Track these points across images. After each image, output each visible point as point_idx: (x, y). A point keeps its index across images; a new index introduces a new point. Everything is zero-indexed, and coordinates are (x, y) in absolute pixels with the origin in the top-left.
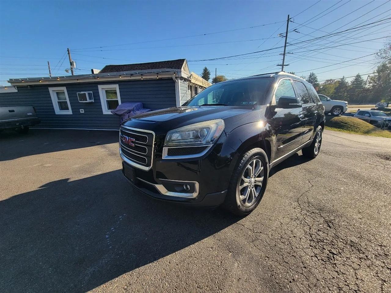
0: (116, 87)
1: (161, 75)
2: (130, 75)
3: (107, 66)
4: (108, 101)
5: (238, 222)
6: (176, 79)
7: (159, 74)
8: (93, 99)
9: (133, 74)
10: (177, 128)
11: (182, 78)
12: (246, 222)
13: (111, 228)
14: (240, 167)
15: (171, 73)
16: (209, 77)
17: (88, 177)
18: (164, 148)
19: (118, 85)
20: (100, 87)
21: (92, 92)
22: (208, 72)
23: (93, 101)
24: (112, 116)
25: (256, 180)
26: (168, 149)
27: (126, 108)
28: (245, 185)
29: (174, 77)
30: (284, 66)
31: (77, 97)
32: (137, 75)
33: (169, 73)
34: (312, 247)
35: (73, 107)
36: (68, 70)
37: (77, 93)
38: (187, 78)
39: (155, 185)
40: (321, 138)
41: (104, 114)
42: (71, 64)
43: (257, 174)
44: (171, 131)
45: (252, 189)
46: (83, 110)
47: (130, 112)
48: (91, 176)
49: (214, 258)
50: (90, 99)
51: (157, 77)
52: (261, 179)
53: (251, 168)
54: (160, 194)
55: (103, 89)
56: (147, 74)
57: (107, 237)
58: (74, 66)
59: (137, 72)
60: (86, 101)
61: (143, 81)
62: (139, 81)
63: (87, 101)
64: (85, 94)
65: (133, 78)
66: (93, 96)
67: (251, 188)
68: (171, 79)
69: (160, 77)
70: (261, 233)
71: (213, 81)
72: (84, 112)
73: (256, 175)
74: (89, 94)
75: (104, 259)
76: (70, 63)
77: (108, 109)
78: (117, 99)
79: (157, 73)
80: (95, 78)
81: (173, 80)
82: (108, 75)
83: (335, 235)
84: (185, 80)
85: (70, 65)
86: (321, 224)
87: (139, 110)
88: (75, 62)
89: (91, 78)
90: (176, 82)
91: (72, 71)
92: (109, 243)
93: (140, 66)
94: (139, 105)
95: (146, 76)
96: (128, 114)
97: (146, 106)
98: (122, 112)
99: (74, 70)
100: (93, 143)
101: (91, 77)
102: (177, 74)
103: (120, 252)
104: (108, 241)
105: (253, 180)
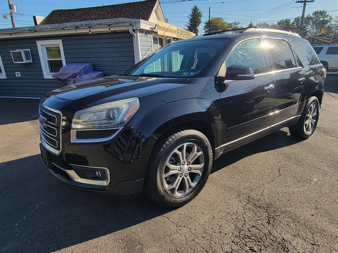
0: (59, 43)
1: (113, 27)
2: (75, 28)
3: (54, 12)
4: (50, 61)
5: (164, 215)
6: (133, 33)
7: (112, 25)
8: (30, 59)
9: (78, 27)
10: (85, 108)
11: (142, 31)
12: (174, 215)
13: (23, 217)
14: (161, 153)
15: (126, 24)
16: (199, 20)
17: (13, 159)
18: (71, 130)
19: (61, 40)
20: (39, 43)
21: (29, 50)
22: (199, 13)
23: (31, 61)
24: (53, 80)
25: (190, 168)
26: (77, 131)
27: (70, 71)
28: (171, 172)
29: (130, 29)
30: (307, 3)
31: (11, 56)
32: (83, 27)
33: (124, 24)
34: (234, 243)
35: (7, 69)
36: (6, 15)
37: (11, 51)
38: (149, 29)
39: (66, 170)
40: (318, 112)
41: (45, 78)
42: (11, 7)
43: (191, 160)
44: (78, 111)
45: (185, 178)
46: (19, 73)
47: (76, 77)
48: (18, 158)
49: (120, 249)
50: (27, 59)
51: (109, 30)
52: (201, 166)
53: (180, 153)
54: (72, 180)
55: (43, 45)
56: (96, 26)
57: (16, 225)
58: (14, 10)
59: (83, 23)
60: (21, 61)
61: (92, 34)
62: (87, 34)
63: (23, 61)
64: (20, 52)
65: (78, 31)
66: (31, 55)
67: (183, 176)
68: (127, 32)
69: (112, 29)
70: (184, 226)
71: (205, 26)
72: (20, 76)
73: (189, 160)
74: (26, 52)
75: (7, 245)
76: (9, 7)
77: (50, 72)
78: (61, 58)
79: (109, 25)
80: (32, 32)
81: (129, 33)
82: (48, 28)
83: (269, 232)
84: (147, 32)
85: (9, 9)
86: (260, 220)
87: (87, 74)
88: (16, 5)
89: (26, 33)
90: (134, 36)
91: (12, 17)
92: (16, 232)
93: (97, 11)
94: (88, 67)
95: (96, 28)
96: (74, 79)
97: (98, 67)
98: (66, 77)
99: (14, 15)
100: (29, 116)
101: (27, 31)
102: (135, 25)
103: (25, 240)
104: (16, 229)
105: (186, 167)
